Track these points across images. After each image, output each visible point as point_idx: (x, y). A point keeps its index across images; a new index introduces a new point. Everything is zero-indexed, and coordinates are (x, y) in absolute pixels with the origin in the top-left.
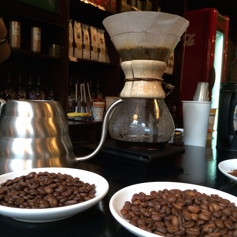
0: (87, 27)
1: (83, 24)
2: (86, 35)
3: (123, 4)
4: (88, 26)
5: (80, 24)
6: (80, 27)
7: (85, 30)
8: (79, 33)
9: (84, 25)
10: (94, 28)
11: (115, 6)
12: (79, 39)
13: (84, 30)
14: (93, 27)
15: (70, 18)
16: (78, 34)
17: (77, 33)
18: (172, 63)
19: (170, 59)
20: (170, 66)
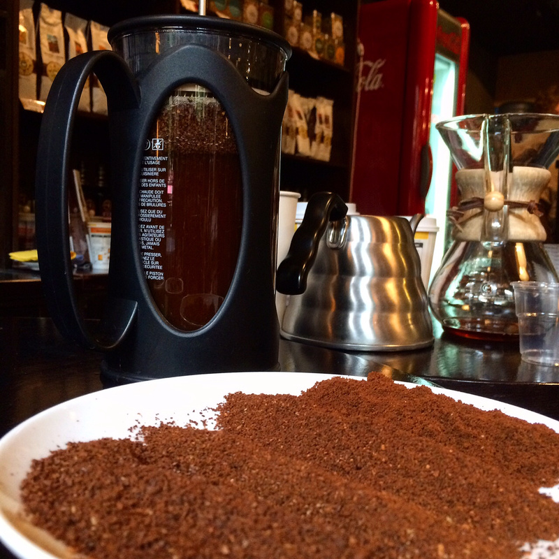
0: (83, 24)
1: (68, 15)
2: (78, 45)
4: (86, 22)
5: (57, 13)
6: (59, 21)
7: (75, 31)
8: (55, 37)
9: (72, 16)
10: (102, 27)
12: (56, 54)
13: (70, 31)
14: (98, 26)
16: (53, 40)
17: (49, 37)
18: (328, 132)
19: (321, 122)
20: (322, 139)
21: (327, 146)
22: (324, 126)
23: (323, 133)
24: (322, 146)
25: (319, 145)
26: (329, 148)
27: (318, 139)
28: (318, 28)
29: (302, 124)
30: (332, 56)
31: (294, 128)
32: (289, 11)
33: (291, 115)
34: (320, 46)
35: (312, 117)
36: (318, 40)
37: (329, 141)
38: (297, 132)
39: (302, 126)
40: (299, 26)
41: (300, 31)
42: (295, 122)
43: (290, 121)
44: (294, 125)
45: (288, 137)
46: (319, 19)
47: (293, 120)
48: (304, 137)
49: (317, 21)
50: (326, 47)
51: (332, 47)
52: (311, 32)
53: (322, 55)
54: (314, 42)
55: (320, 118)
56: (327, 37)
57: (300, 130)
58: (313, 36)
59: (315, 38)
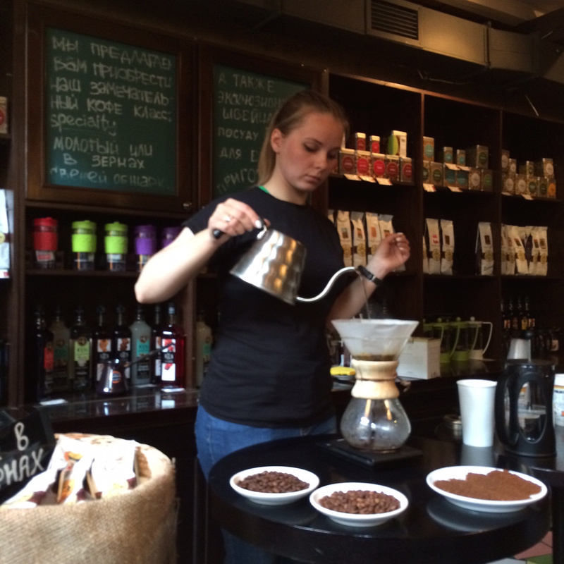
0: (361, 215)
1: (353, 213)
2: (359, 230)
3: (426, 164)
4: (363, 214)
5: (347, 213)
6: (348, 218)
7: (357, 221)
8: (346, 229)
9: (355, 212)
10: (373, 214)
11: (410, 171)
12: (346, 239)
13: (354, 222)
14: (371, 214)
15: (330, 207)
16: (344, 231)
17: (342, 229)
18: (544, 252)
19: (537, 246)
20: (539, 258)
21: (543, 264)
22: (540, 248)
23: (539, 253)
24: (539, 263)
25: (536, 264)
26: (546, 264)
27: (535, 259)
28: (530, 173)
29: (520, 250)
30: (544, 192)
31: (514, 255)
32: (505, 169)
33: (510, 245)
34: (533, 187)
35: (528, 243)
36: (532, 183)
37: (546, 260)
38: (516, 256)
39: (520, 251)
40: (515, 176)
41: (515, 180)
42: (514, 249)
43: (510, 249)
44: (513, 252)
45: (509, 262)
46: (532, 166)
47: (512, 248)
48: (522, 260)
49: (530, 168)
50: (538, 187)
51: (544, 186)
52: (525, 179)
53: (535, 195)
54: (528, 185)
55: (536, 242)
56: (539, 179)
57: (518, 255)
58: (526, 181)
59: (528, 183)
